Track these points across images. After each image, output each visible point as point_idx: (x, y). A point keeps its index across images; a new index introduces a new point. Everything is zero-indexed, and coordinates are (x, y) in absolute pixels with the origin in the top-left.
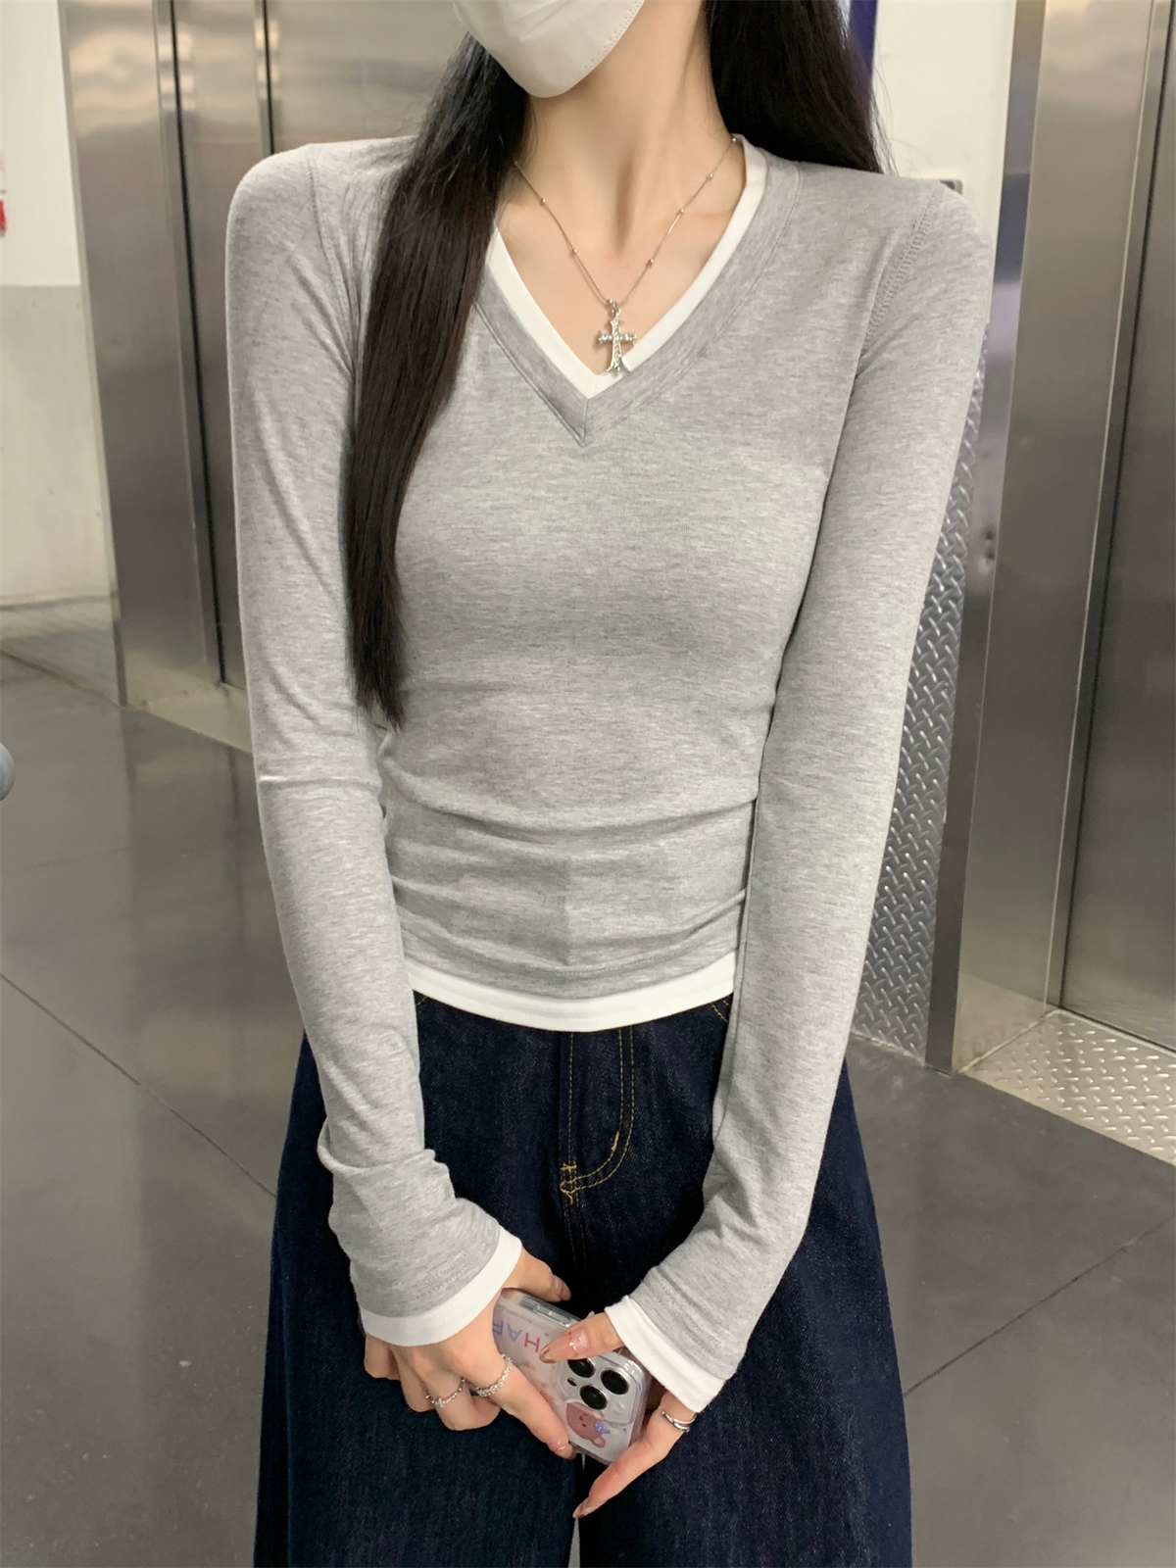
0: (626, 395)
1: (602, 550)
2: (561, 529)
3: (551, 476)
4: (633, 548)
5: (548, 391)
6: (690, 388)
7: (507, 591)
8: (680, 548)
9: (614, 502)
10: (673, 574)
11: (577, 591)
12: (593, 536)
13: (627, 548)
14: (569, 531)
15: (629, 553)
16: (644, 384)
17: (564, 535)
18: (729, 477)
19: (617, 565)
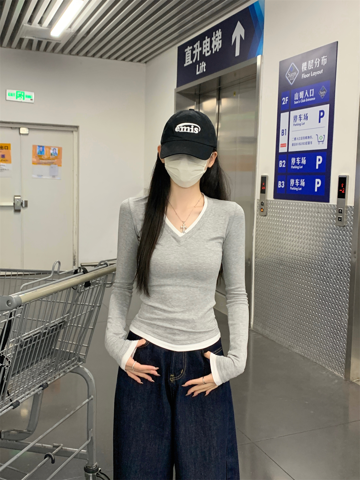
0: (187, 236)
1: (183, 261)
2: (176, 258)
3: (175, 250)
4: (189, 261)
5: (173, 236)
6: (197, 235)
7: (166, 268)
8: (197, 261)
9: (185, 254)
10: (196, 265)
11: (178, 268)
12: (182, 259)
13: (187, 261)
14: (178, 258)
15: (188, 262)
16: (190, 234)
17: (177, 259)
18: (205, 249)
19: (185, 264)
